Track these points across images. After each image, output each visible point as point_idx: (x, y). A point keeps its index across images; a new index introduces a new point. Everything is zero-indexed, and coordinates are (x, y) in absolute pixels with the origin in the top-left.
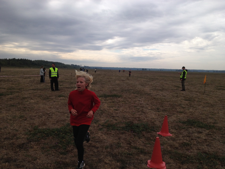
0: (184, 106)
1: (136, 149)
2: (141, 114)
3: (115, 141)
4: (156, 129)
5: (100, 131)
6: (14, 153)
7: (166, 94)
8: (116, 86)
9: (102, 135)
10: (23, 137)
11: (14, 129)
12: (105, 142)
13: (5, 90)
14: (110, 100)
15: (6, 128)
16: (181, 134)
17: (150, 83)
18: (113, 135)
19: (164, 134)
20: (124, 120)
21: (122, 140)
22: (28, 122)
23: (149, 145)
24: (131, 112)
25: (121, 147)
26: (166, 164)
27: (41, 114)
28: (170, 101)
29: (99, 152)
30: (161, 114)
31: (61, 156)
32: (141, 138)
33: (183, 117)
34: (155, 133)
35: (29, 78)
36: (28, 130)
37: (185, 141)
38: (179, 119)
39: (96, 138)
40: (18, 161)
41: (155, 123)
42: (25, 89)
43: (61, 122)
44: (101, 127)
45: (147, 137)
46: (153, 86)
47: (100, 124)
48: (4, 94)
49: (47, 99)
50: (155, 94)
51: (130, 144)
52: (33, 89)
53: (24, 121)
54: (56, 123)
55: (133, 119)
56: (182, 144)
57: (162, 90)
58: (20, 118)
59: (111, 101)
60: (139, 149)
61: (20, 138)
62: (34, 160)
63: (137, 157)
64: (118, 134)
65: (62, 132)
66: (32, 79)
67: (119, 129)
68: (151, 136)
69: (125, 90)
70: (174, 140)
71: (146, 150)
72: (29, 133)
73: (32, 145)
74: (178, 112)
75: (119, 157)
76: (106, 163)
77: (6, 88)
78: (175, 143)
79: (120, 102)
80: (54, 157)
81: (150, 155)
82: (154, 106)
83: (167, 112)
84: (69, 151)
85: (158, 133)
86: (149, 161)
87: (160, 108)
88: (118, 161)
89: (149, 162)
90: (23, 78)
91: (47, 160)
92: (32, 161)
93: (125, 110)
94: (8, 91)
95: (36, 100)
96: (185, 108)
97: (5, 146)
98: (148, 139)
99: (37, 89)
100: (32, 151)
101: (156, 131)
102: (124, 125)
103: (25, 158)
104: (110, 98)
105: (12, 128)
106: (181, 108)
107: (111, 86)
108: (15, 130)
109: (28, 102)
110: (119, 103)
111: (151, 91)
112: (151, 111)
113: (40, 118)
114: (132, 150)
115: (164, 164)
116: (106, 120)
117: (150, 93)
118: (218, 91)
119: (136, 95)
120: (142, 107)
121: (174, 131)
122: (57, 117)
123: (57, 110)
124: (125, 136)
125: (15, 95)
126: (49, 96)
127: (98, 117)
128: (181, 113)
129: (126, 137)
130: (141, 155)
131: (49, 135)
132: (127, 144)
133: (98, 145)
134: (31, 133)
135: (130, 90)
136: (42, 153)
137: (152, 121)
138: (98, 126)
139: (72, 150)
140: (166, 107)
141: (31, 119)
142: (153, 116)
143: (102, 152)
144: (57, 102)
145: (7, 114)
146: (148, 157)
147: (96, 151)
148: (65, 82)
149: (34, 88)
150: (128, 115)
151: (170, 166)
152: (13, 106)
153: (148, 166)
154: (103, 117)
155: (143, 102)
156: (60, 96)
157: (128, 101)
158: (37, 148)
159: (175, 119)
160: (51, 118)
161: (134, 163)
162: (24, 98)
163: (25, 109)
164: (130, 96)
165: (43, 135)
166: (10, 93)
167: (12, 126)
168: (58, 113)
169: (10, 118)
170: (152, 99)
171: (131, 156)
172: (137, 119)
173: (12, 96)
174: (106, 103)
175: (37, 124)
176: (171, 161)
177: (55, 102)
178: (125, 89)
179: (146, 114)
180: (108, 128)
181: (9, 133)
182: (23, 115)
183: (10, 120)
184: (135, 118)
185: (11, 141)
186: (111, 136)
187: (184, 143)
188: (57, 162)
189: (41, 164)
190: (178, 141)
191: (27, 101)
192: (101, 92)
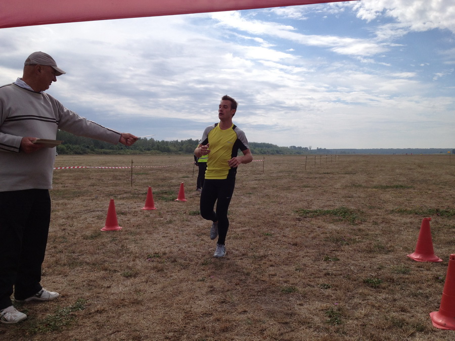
10: (293, 214)
43: (330, 207)
44: (390, 212)
55: (439, 207)
61: (290, 215)
64: (418, 217)
69: (419, 181)
72: (297, 212)
102: (425, 211)
104: (393, 189)
107: (388, 177)
110: (411, 194)
116: (396, 208)
120: (454, 198)
122: (320, 203)
135: (429, 181)
136: (327, 224)
157: (426, 192)
158: (318, 221)
172: (446, 207)
174: (387, 194)
175: (300, 207)
178: (417, 179)
186: (409, 218)
192: (372, 182)
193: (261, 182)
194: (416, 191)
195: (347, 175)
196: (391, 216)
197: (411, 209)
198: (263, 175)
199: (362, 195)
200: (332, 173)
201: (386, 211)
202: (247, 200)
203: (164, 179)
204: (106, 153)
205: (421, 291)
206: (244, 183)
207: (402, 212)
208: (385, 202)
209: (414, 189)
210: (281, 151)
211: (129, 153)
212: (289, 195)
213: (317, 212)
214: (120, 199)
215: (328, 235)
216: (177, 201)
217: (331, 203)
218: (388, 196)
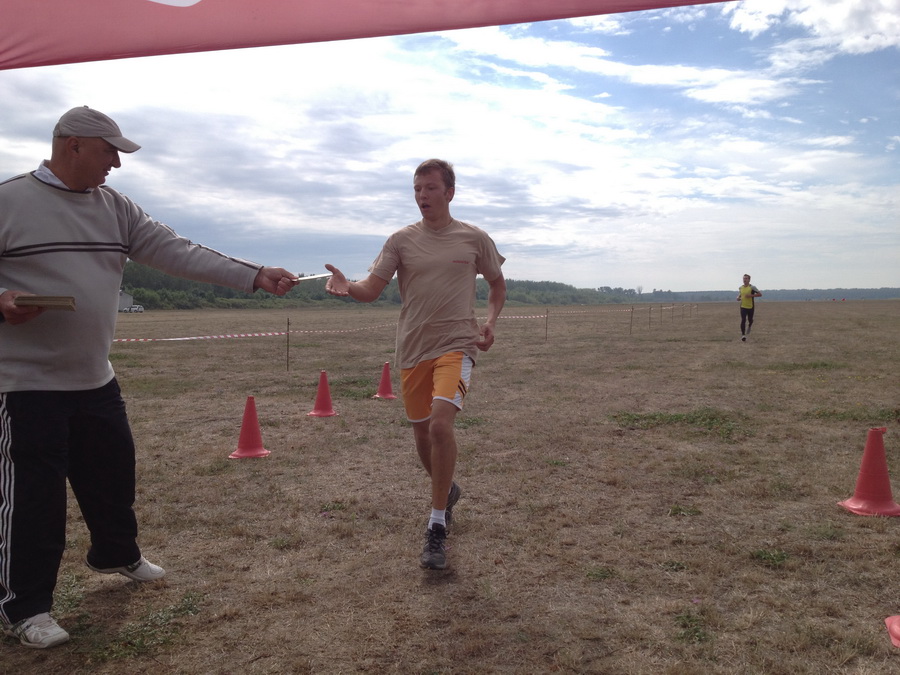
10: (607, 423)
14: (806, 375)
18: (845, 427)
20: (872, 408)
39: (798, 430)
43: (682, 407)
44: (802, 416)
54: (666, 408)
61: (601, 424)
64: (857, 426)
69: (859, 354)
72: (615, 419)
93: (869, 393)
104: (807, 371)
107: (796, 346)
110: (845, 380)
116: (813, 407)
122: (661, 400)
127: (784, 403)
135: (879, 354)
136: (676, 441)
150: (880, 400)
174: (795, 380)
175: (621, 408)
178: (856, 351)
180: (824, 418)
186: (840, 428)
192: (764, 357)
193: (542, 359)
194: (853, 373)
195: (714, 344)
196: (804, 426)
197: (844, 410)
198: (547, 346)
199: (746, 384)
200: (685, 340)
201: (794, 414)
202: (515, 395)
203: (351, 356)
204: (236, 306)
205: (867, 575)
206: (508, 361)
207: (825, 416)
208: (792, 397)
209: (851, 370)
210: (580, 297)
211: (281, 305)
212: (599, 385)
213: (654, 419)
214: (267, 395)
215: (678, 464)
216: (375, 398)
217: (684, 400)
218: (797, 384)
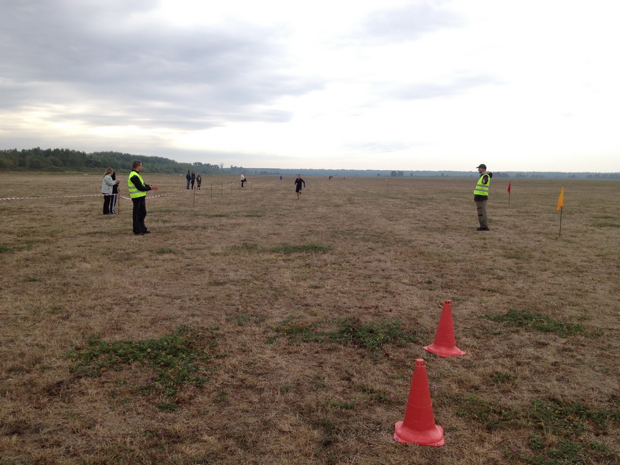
0: (501, 274)
1: (364, 391)
2: (383, 297)
3: (307, 372)
4: (422, 338)
5: (270, 346)
6: (35, 408)
7: (452, 242)
8: (318, 220)
9: (274, 357)
10: (59, 364)
11: (35, 342)
12: (281, 375)
13: (12, 236)
14: (298, 260)
15: (12, 341)
16: (488, 349)
17: (412, 211)
18: (305, 355)
19: (443, 350)
20: (336, 315)
21: (328, 369)
22: (74, 324)
23: (401, 382)
24: (355, 293)
25: (324, 387)
26: (444, 432)
27: (108, 300)
28: (462, 261)
29: (265, 403)
30: (437, 296)
31: (162, 414)
32: (381, 363)
33: (498, 304)
34: (418, 347)
35: (78, 202)
36: (72, 346)
37: (499, 369)
38: (486, 308)
39: (258, 364)
40: (46, 430)
41: (420, 321)
42: (66, 233)
43: (164, 322)
44: (271, 334)
45: (395, 358)
46: (419, 220)
47: (268, 327)
48: (8, 248)
49: (127, 260)
50: (422, 243)
51: (349, 379)
52: (89, 233)
53: (61, 321)
54: (148, 324)
55: (361, 310)
56: (491, 376)
57: (445, 229)
58: (53, 313)
59: (301, 262)
60: (372, 391)
61: (49, 368)
62: (89, 428)
63: (366, 413)
64: (317, 352)
65: (166, 350)
66: (86, 206)
67: (322, 338)
68: (408, 357)
69: (342, 233)
70: (468, 366)
71: (392, 396)
72: (75, 355)
73: (83, 388)
74: (484, 290)
75: (319, 413)
76: (282, 432)
77: (16, 230)
78: (471, 375)
79: (326, 265)
80: (143, 419)
81: (402, 407)
82: (418, 276)
83: (455, 291)
84: (183, 400)
85: (426, 348)
86: (399, 424)
87: (434, 280)
88: (316, 425)
89: (399, 427)
90: (61, 204)
91: (123, 428)
92: (84, 430)
93: (340, 287)
94: (20, 238)
95: (96, 263)
96: (503, 278)
97: (11, 392)
98: (399, 365)
99: (101, 233)
100: (83, 401)
101: (421, 344)
102: (334, 329)
103: (64, 420)
104: (301, 255)
105: (29, 340)
106: (494, 278)
107: (303, 223)
108: (37, 345)
109: (75, 270)
110: (324, 268)
111: (414, 232)
112: (411, 287)
113: (105, 314)
114: (354, 395)
115: (438, 433)
116: (287, 315)
117: (410, 238)
118: (598, 230)
119: (370, 244)
120: (387, 278)
121: (469, 341)
122: (152, 308)
123: (154, 291)
124: (338, 358)
125: (38, 250)
126: (133, 253)
127: (265, 308)
128: (493, 291)
129: (338, 361)
130: (378, 409)
131: (129, 359)
132: (341, 379)
133: (262, 382)
134: (81, 353)
135: (356, 233)
136: (110, 408)
137: (410, 315)
138: (264, 333)
139: (191, 398)
140: (451, 278)
141: (83, 315)
142: (416, 302)
143: (272, 402)
144: (154, 267)
145: (18, 303)
146: (396, 414)
147: (255, 398)
148: (176, 213)
149: (91, 231)
150: (346, 300)
151: (457, 437)
152: (34, 280)
153: (395, 436)
154: (279, 307)
155: (389, 264)
156: (162, 252)
157: (348, 262)
158: (97, 393)
159: (474, 308)
160: (137, 311)
161: (357, 431)
162: (63, 259)
163: (65, 289)
164: (356, 249)
165: (113, 360)
166: (25, 245)
167: (29, 335)
168: (156, 298)
169: (23, 313)
170: (416, 257)
171: (351, 412)
172: (372, 310)
173: (29, 254)
174: (287, 268)
175: (97, 330)
176: (459, 423)
177: (147, 267)
178: (342, 229)
179: (397, 297)
180: (291, 338)
181: (22, 355)
182: (60, 304)
183: (25, 319)
184: (366, 308)
185: (27, 376)
186: (300, 357)
187: (497, 373)
188: (150, 432)
189: (108, 436)
190: (481, 370)
191: (70, 265)
192: (275, 237)
197: (312, 320)
207: (292, 334)
209: (332, 255)
